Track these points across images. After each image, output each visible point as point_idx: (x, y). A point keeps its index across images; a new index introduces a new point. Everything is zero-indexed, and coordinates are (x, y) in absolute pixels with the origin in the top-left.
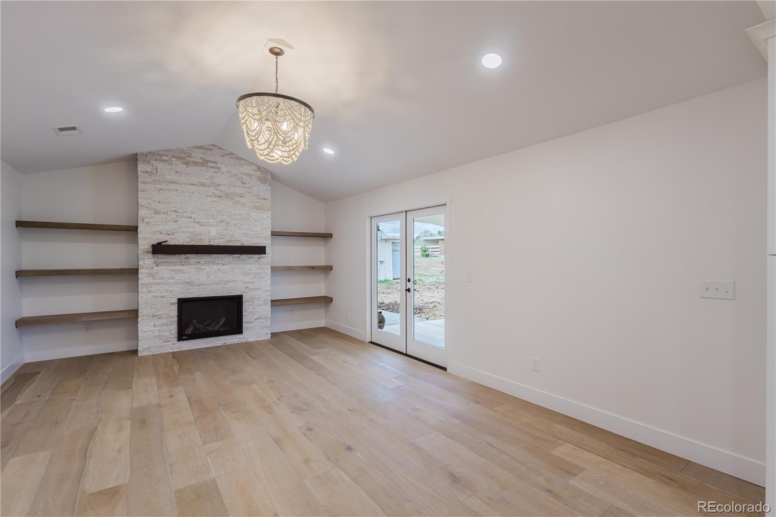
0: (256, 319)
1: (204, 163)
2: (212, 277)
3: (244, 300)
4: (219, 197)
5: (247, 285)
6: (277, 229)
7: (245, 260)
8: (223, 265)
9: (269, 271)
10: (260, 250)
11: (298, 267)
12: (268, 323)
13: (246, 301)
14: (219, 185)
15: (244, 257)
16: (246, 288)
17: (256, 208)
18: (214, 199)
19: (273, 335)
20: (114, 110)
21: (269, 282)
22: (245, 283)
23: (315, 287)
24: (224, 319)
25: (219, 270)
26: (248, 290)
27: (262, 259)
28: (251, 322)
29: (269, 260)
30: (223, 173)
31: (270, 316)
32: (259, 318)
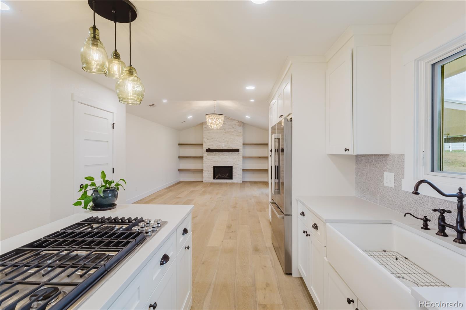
0: (237, 175)
2: (223, 159)
3: (233, 168)
4: (225, 133)
5: (234, 163)
6: (247, 142)
7: (233, 154)
8: (226, 155)
9: (242, 158)
10: (238, 151)
11: (254, 157)
12: (241, 177)
13: (234, 168)
14: (225, 129)
15: (233, 153)
16: (234, 164)
17: (237, 136)
18: (224, 134)
19: (243, 182)
20: (190, 117)
21: (242, 162)
22: (233, 162)
24: (228, 174)
25: (225, 157)
26: (234, 165)
27: (239, 154)
28: (236, 176)
29: (242, 154)
30: (226, 125)
31: (242, 174)
32: (238, 175)
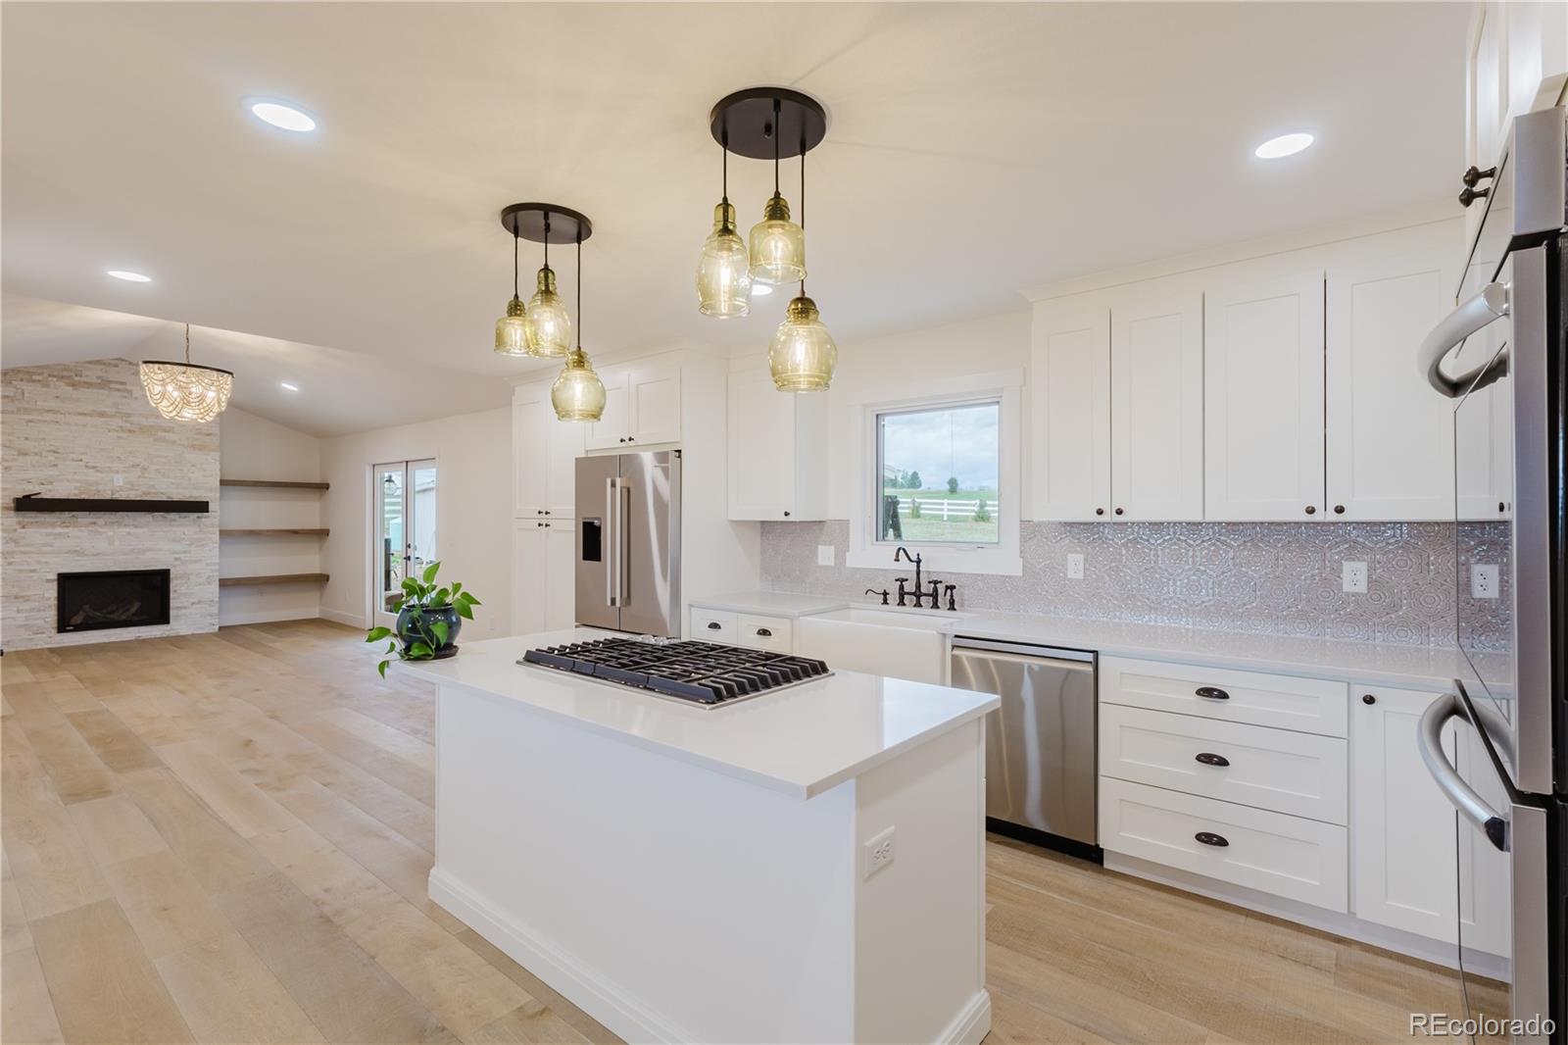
0: (193, 604)
1: (104, 384)
2: (116, 543)
3: (172, 576)
4: (130, 431)
5: (177, 556)
6: (234, 475)
7: (174, 520)
8: (136, 527)
9: (217, 537)
10: (201, 507)
11: (268, 531)
12: (215, 610)
13: (176, 578)
14: (129, 415)
15: (173, 515)
16: (176, 559)
17: (194, 447)
18: (121, 434)
19: (220, 628)
21: (216, 552)
22: (175, 552)
23: (303, 561)
24: (136, 606)
25: (129, 534)
26: (178, 562)
27: (203, 520)
28: (185, 608)
29: (216, 521)
30: (136, 398)
31: (217, 599)
32: (199, 602)
